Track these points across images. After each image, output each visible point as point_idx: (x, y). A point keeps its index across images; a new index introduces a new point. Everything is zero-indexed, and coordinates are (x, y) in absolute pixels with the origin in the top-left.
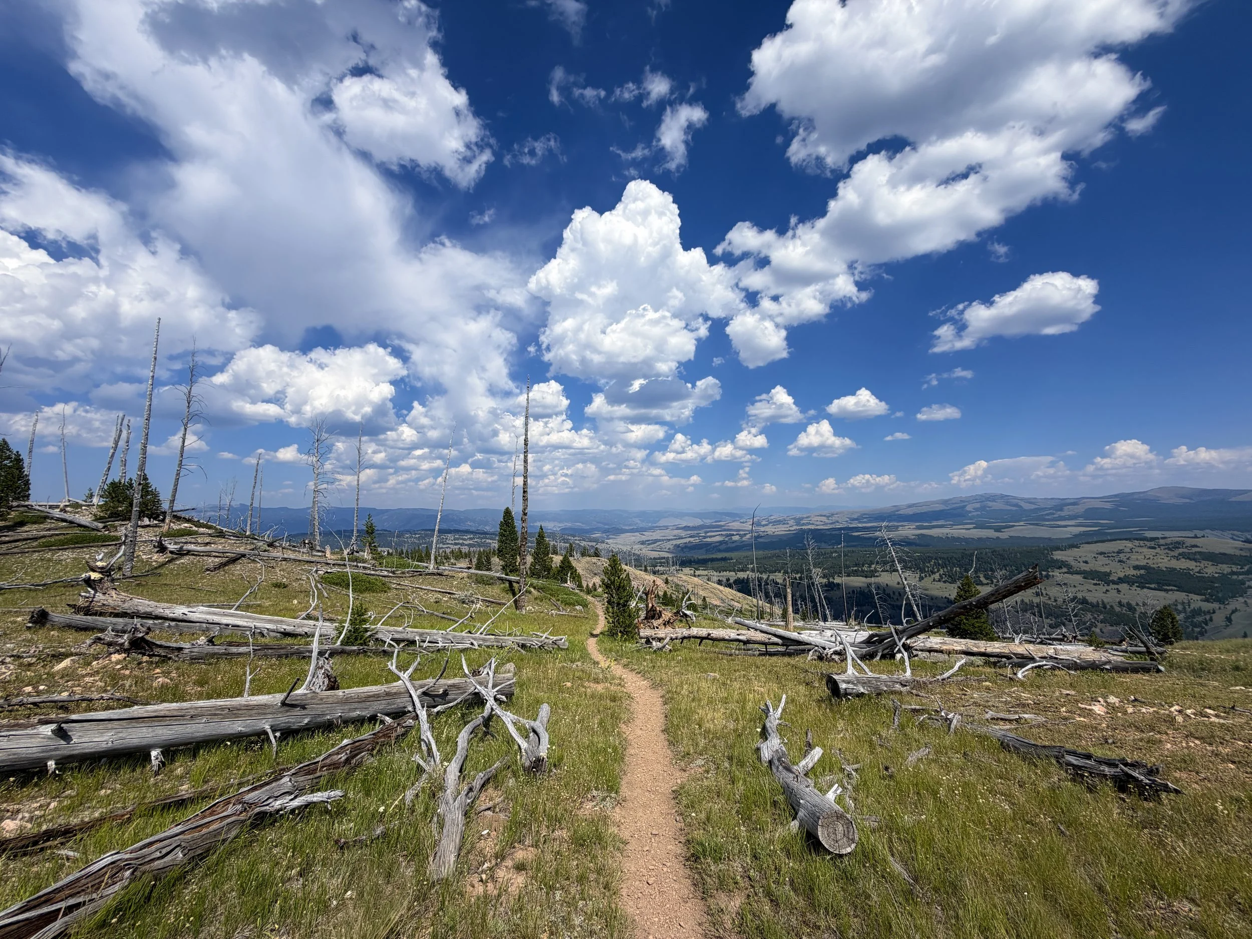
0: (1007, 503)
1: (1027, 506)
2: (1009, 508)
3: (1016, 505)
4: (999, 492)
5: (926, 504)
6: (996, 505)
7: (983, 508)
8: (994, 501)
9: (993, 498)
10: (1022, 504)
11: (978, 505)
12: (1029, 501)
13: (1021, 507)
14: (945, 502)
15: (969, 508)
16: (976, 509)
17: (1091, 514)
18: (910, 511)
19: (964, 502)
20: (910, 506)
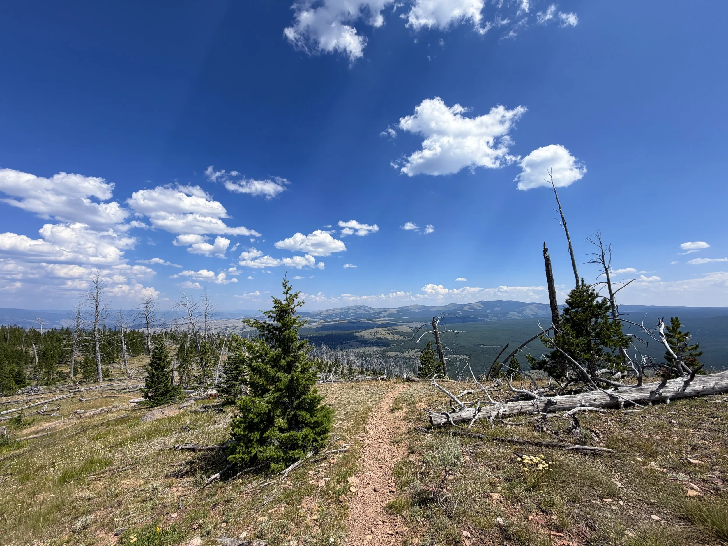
0: (365, 310)
1: (372, 312)
2: (365, 312)
3: (368, 311)
4: (363, 305)
5: (334, 310)
6: (361, 311)
7: (355, 312)
8: (360, 309)
9: (360, 307)
10: (370, 310)
11: (354, 311)
12: (372, 309)
13: (369, 312)
14: (342, 309)
15: (350, 312)
16: (353, 313)
17: (391, 315)
18: (326, 313)
19: (349, 309)
20: (327, 311)
